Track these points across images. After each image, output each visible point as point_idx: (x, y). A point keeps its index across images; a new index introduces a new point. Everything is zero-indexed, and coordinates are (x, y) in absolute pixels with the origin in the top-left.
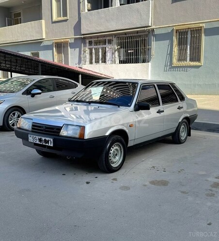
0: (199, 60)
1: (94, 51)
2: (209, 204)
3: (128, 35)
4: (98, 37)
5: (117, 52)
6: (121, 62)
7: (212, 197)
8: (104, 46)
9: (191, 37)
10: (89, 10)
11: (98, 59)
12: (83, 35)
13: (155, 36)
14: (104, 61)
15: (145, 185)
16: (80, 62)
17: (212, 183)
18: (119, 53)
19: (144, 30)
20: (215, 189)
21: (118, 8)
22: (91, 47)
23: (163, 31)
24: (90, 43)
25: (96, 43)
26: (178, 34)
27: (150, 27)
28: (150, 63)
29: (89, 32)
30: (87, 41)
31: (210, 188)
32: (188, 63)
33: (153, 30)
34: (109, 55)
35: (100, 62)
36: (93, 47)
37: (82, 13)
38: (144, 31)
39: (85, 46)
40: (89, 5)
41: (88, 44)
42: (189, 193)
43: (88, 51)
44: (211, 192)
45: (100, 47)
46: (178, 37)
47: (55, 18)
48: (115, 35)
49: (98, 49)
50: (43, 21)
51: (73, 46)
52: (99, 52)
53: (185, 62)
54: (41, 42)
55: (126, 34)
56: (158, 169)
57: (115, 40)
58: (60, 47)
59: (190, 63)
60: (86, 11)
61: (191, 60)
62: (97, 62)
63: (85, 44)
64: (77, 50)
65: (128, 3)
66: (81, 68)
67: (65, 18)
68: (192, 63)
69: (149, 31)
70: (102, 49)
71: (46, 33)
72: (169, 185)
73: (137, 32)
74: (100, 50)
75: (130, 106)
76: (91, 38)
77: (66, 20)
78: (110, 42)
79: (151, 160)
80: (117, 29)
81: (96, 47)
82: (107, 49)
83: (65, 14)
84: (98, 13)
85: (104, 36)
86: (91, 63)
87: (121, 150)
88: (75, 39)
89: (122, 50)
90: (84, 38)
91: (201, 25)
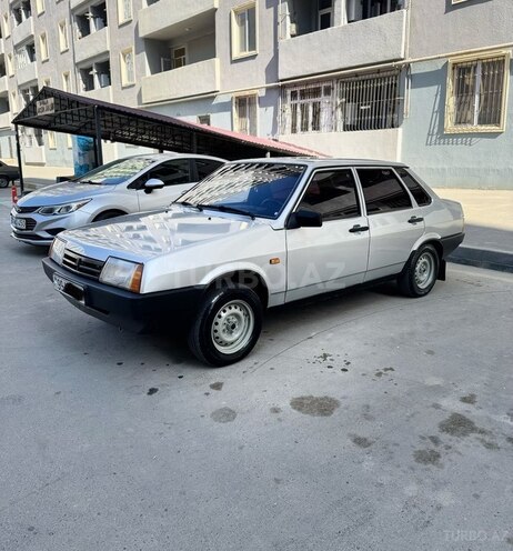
0: (497, 121)
1: (299, 109)
2: (411, 490)
3: (360, 78)
4: (307, 83)
5: (339, 110)
6: (346, 128)
7: (430, 466)
8: (317, 99)
9: (483, 76)
10: (292, 36)
11: (307, 124)
12: (282, 81)
13: (411, 77)
14: (316, 127)
15: (276, 410)
16: (274, 130)
17: (447, 416)
18: (344, 111)
19: (391, 67)
20: (448, 436)
21: (344, 27)
22: (295, 102)
23: (427, 68)
24: (294, 95)
25: (304, 95)
26: (456, 71)
27: (402, 60)
28: (400, 130)
29: (292, 76)
30: (289, 92)
31: (435, 432)
32: (476, 127)
33: (408, 66)
34: (324, 117)
35: (310, 128)
36: (299, 101)
37: (280, 41)
38: (391, 69)
39: (284, 101)
40: (294, 26)
41: (289, 98)
42: (373, 446)
43: (289, 111)
44: (432, 446)
45: (310, 101)
46: (456, 77)
47: (237, 54)
48: (338, 78)
49: (308, 105)
50: (217, 60)
51: (264, 102)
52: (307, 112)
53: (469, 126)
54: (214, 97)
55: (356, 75)
56: (331, 363)
57: (337, 88)
58: (244, 104)
59: (479, 127)
60: (289, 37)
61: (482, 121)
62: (304, 128)
63: (284, 96)
64: (271, 109)
65: (365, 17)
66: (276, 140)
67: (253, 53)
68: (483, 127)
69: (400, 69)
70: (314, 105)
71: (222, 81)
72: (336, 413)
73: (379, 71)
74: (311, 108)
75: (276, 218)
76: (295, 85)
77: (254, 57)
78: (328, 91)
79: (330, 335)
80: (342, 66)
81: (303, 101)
82: (323, 105)
83: (252, 46)
84: (309, 40)
85: (318, 81)
86: (294, 131)
87: (247, 315)
88: (268, 89)
89: (350, 106)
90: (283, 87)
91: (504, 52)
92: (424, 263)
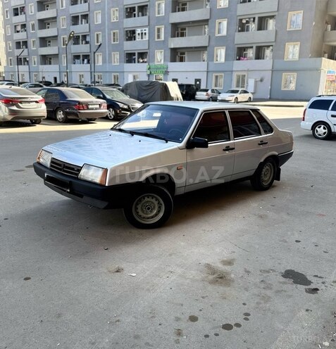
92: (267, 170)
